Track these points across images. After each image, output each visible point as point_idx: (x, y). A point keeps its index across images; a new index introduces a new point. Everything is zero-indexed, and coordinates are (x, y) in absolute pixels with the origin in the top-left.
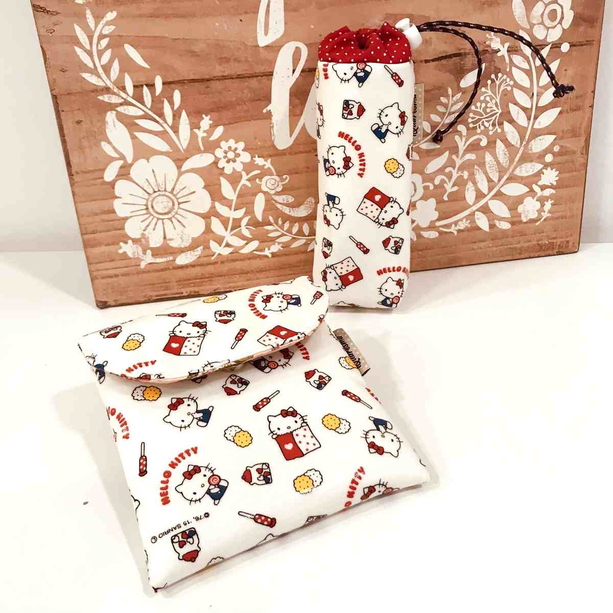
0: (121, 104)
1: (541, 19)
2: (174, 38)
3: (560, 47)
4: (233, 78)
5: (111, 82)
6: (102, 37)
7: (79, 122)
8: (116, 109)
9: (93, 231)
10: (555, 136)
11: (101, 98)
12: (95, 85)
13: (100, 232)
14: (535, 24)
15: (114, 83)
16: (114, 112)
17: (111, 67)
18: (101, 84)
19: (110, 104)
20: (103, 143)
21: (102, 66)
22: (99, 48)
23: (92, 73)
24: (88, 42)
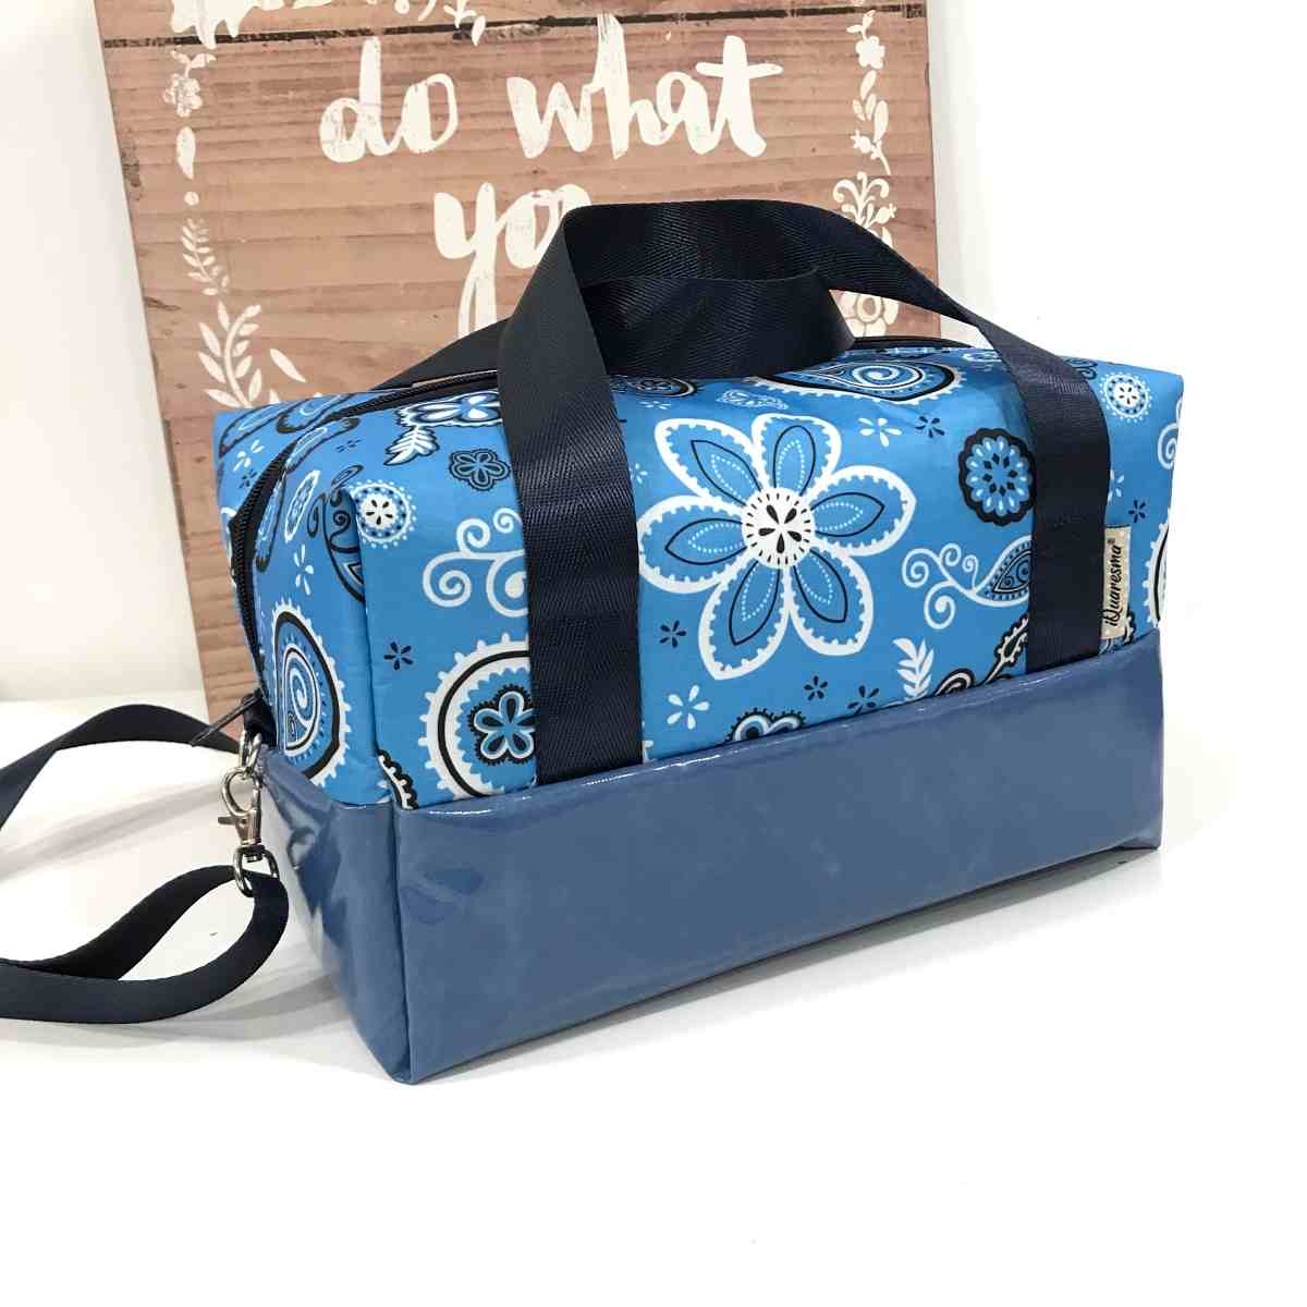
2: (339, 339)
5: (249, 401)
6: (239, 339)
7: (199, 460)
9: (214, 624)
12: (224, 405)
15: (254, 403)
17: (249, 382)
18: (234, 404)
21: (239, 380)
22: (235, 354)
23: (222, 389)
24: (218, 345)
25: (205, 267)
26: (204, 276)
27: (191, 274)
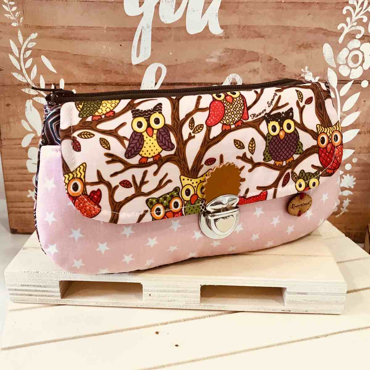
0: (36, 96)
1: (345, 61)
2: (74, 54)
3: (361, 84)
4: (112, 85)
5: (31, 80)
6: (27, 49)
7: (8, 105)
8: (33, 98)
9: (12, 180)
10: (354, 151)
11: (23, 90)
12: (20, 81)
13: (16, 181)
14: (340, 65)
15: (33, 81)
16: (31, 101)
17: (31, 71)
18: (25, 81)
19: (29, 95)
20: (23, 121)
21: (26, 69)
22: (25, 57)
23: (19, 73)
24: (18, 52)
25: (12, 12)
26: (12, 16)
27: (6, 15)
